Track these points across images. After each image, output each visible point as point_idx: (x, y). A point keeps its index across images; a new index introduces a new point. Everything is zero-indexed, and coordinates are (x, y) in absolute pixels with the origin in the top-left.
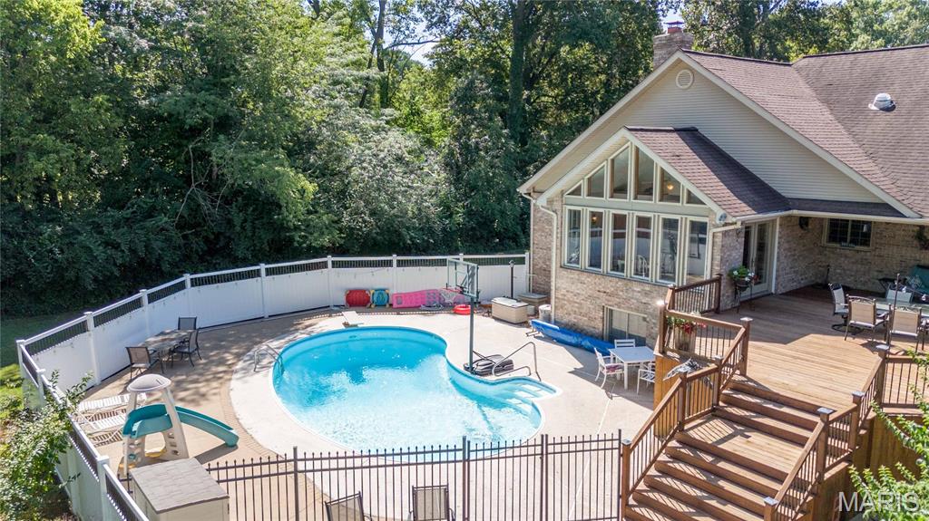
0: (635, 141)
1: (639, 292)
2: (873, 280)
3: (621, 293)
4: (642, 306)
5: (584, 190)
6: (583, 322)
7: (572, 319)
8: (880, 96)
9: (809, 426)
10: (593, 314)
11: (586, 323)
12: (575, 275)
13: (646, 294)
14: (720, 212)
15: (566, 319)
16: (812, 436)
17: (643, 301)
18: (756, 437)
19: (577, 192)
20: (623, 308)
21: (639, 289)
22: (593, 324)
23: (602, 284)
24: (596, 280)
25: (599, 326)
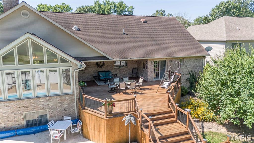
1: (43, 101)
2: (87, 78)
3: (33, 105)
4: (45, 107)
6: (11, 124)
8: (75, 26)
10: (17, 118)
11: (13, 124)
13: (47, 101)
17: (46, 104)
20: (35, 110)
21: (43, 100)
22: (17, 123)
23: (21, 103)
24: (18, 103)
25: (22, 123)
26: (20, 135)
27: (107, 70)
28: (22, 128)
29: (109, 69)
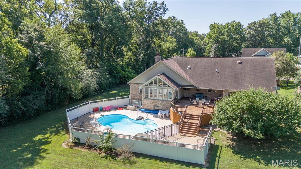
0: (159, 77)
1: (160, 102)
3: (157, 102)
4: (161, 104)
5: (149, 85)
6: (149, 108)
7: (147, 108)
8: (188, 67)
9: (199, 118)
12: (148, 100)
13: (162, 102)
14: (174, 89)
15: (146, 108)
16: (199, 119)
18: (191, 120)
19: (147, 85)
20: (158, 105)
22: (152, 108)
23: (153, 101)
24: (152, 101)
25: (153, 109)
26: (151, 113)
27: (202, 93)
28: (153, 110)
29: (203, 93)
